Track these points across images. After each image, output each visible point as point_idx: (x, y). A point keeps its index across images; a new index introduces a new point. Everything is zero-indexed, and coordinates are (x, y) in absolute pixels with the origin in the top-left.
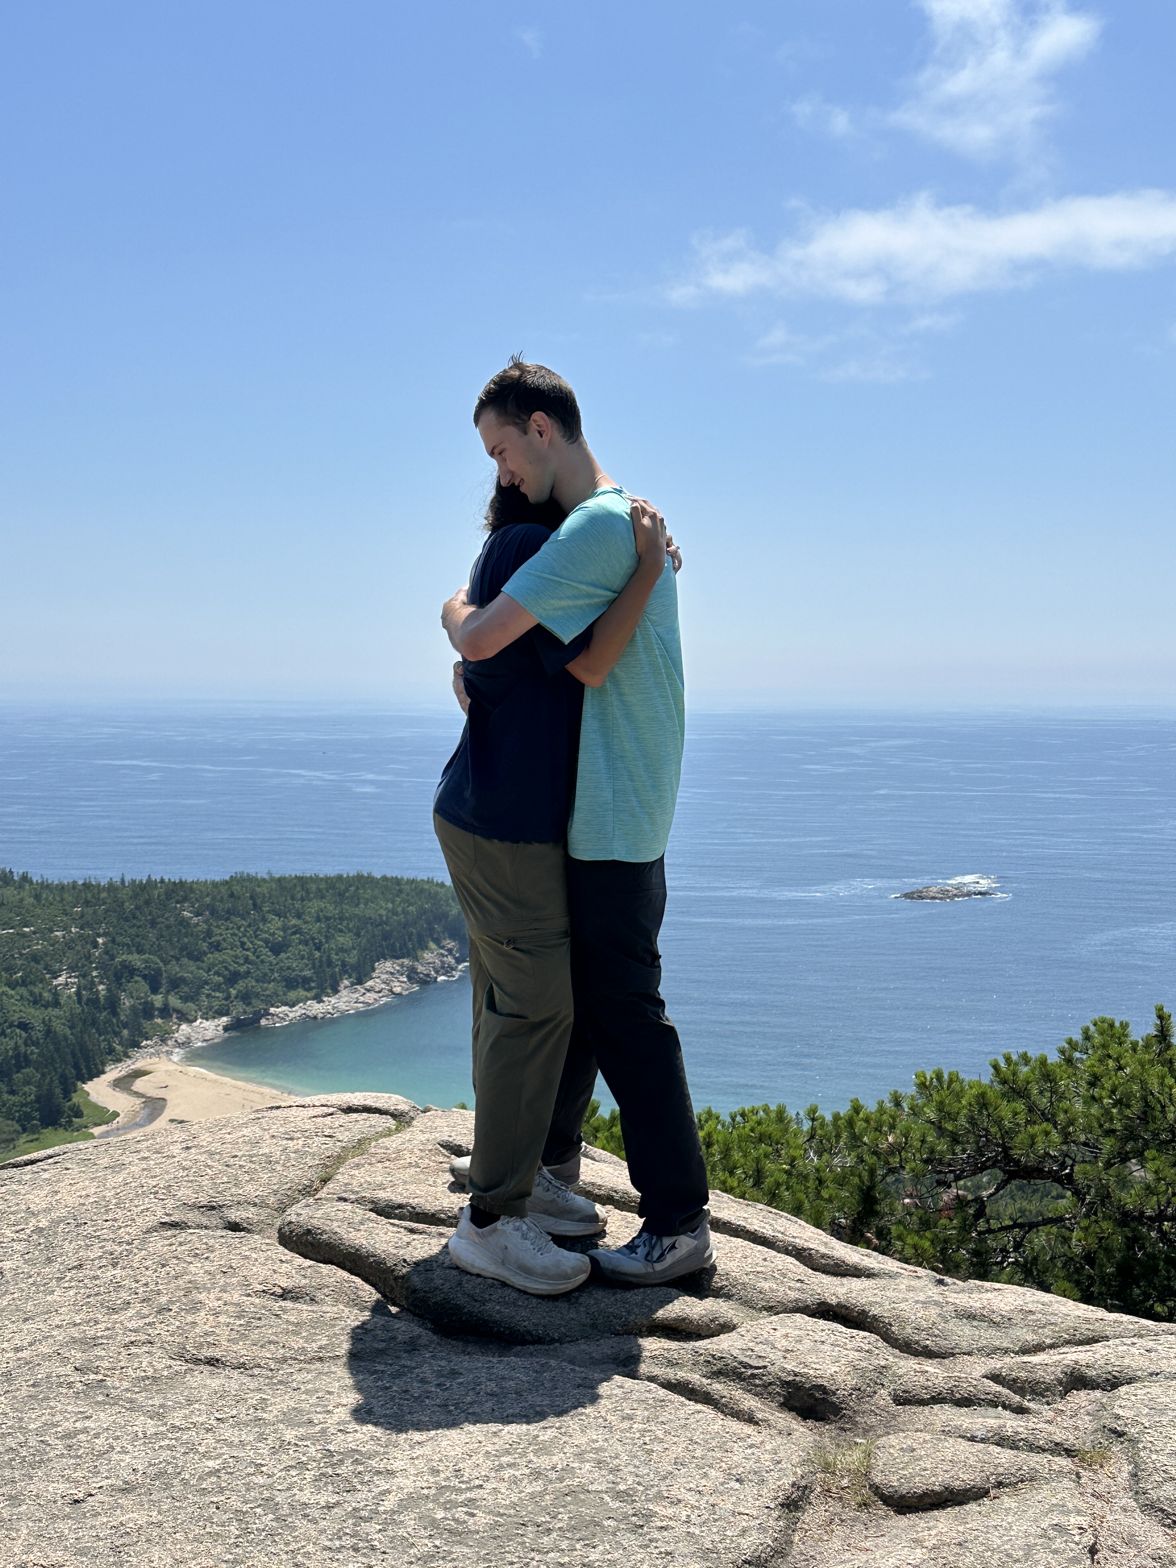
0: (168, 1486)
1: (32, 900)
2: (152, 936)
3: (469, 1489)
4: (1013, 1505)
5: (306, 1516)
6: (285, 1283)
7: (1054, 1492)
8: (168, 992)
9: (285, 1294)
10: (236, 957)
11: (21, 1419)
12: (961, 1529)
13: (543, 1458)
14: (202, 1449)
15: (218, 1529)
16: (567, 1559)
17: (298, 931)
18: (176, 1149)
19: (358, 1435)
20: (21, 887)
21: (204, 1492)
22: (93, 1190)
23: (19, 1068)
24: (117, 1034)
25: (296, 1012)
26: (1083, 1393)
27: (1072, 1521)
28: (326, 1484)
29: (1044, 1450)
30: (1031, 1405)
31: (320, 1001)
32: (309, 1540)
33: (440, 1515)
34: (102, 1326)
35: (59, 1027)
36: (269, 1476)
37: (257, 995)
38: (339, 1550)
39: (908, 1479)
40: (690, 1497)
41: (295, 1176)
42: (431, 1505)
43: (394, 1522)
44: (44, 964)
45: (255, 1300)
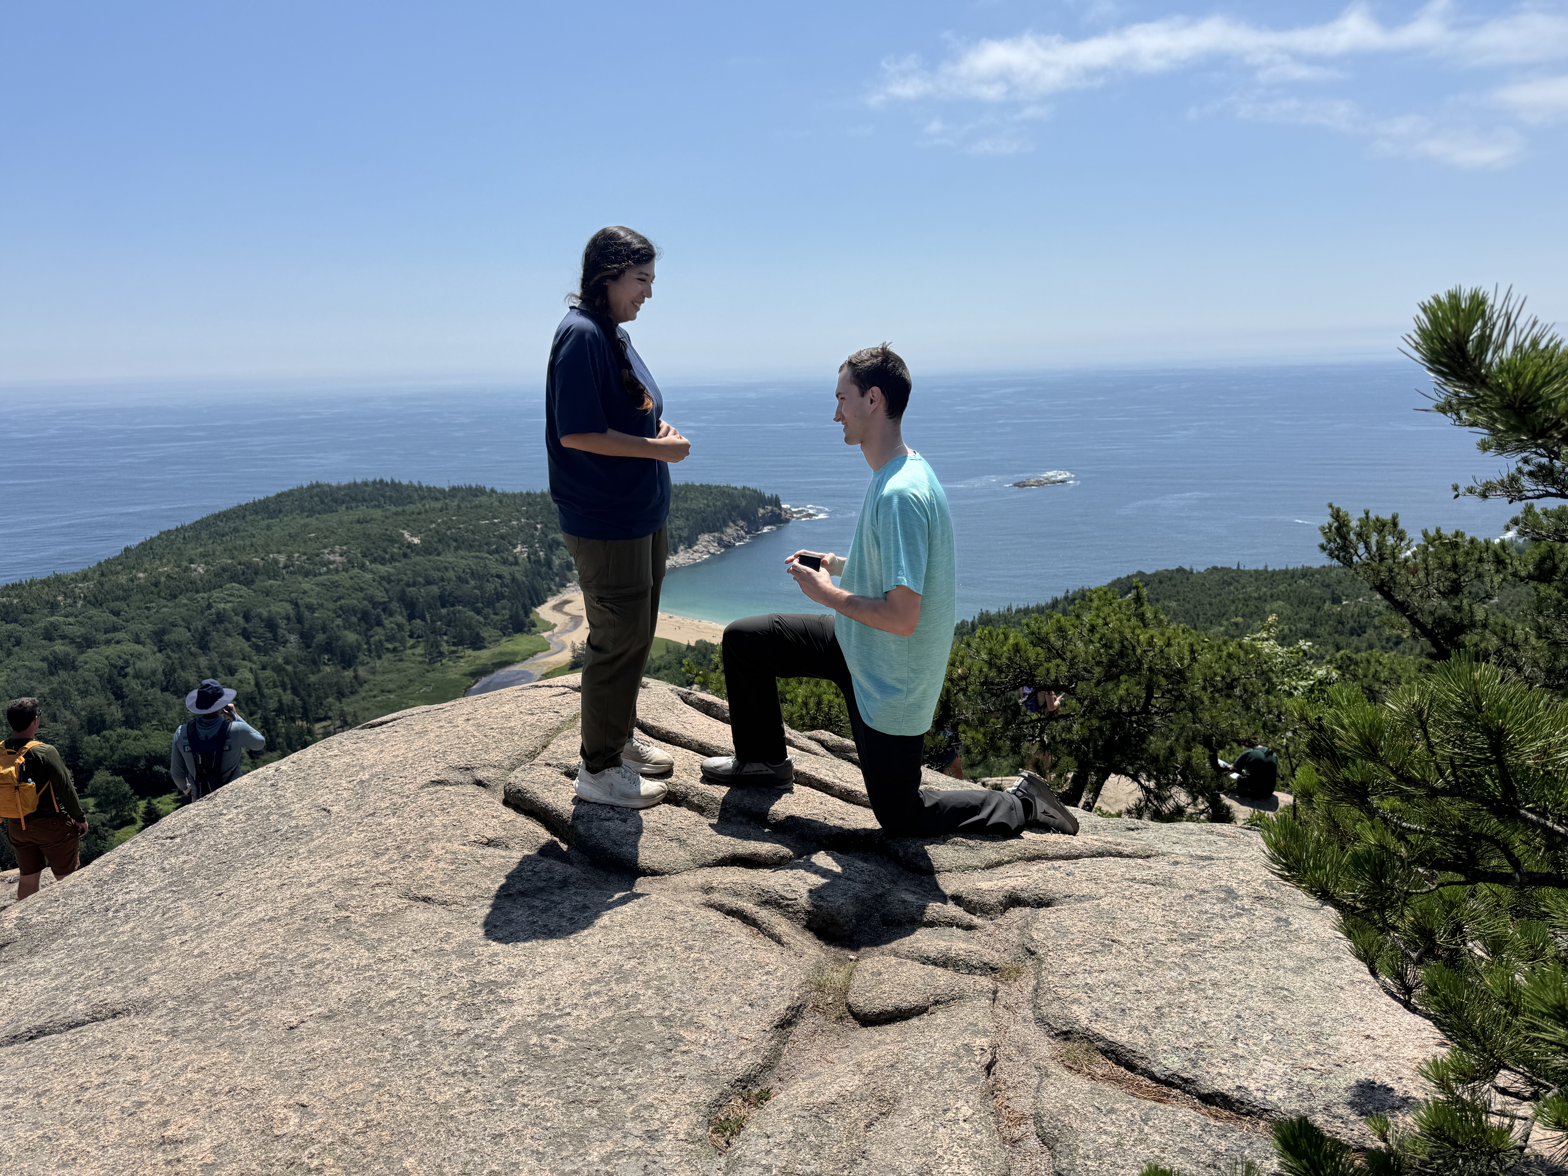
0: (359, 1012)
1: (498, 503)
3: (560, 1016)
4: (942, 1022)
5: (441, 1042)
6: (490, 834)
7: (973, 1011)
9: (490, 843)
12: (897, 1048)
13: (622, 985)
18: (460, 721)
19: (501, 966)
21: (380, 1019)
22: (403, 751)
26: (1016, 911)
27: (978, 1042)
28: (464, 1012)
29: (974, 971)
30: (979, 922)
33: (534, 1040)
34: (365, 869)
36: (428, 1005)
38: (452, 1075)
39: (871, 1000)
40: (712, 1022)
41: (526, 744)
42: (529, 1032)
43: (499, 1048)
44: (508, 540)
45: (467, 849)
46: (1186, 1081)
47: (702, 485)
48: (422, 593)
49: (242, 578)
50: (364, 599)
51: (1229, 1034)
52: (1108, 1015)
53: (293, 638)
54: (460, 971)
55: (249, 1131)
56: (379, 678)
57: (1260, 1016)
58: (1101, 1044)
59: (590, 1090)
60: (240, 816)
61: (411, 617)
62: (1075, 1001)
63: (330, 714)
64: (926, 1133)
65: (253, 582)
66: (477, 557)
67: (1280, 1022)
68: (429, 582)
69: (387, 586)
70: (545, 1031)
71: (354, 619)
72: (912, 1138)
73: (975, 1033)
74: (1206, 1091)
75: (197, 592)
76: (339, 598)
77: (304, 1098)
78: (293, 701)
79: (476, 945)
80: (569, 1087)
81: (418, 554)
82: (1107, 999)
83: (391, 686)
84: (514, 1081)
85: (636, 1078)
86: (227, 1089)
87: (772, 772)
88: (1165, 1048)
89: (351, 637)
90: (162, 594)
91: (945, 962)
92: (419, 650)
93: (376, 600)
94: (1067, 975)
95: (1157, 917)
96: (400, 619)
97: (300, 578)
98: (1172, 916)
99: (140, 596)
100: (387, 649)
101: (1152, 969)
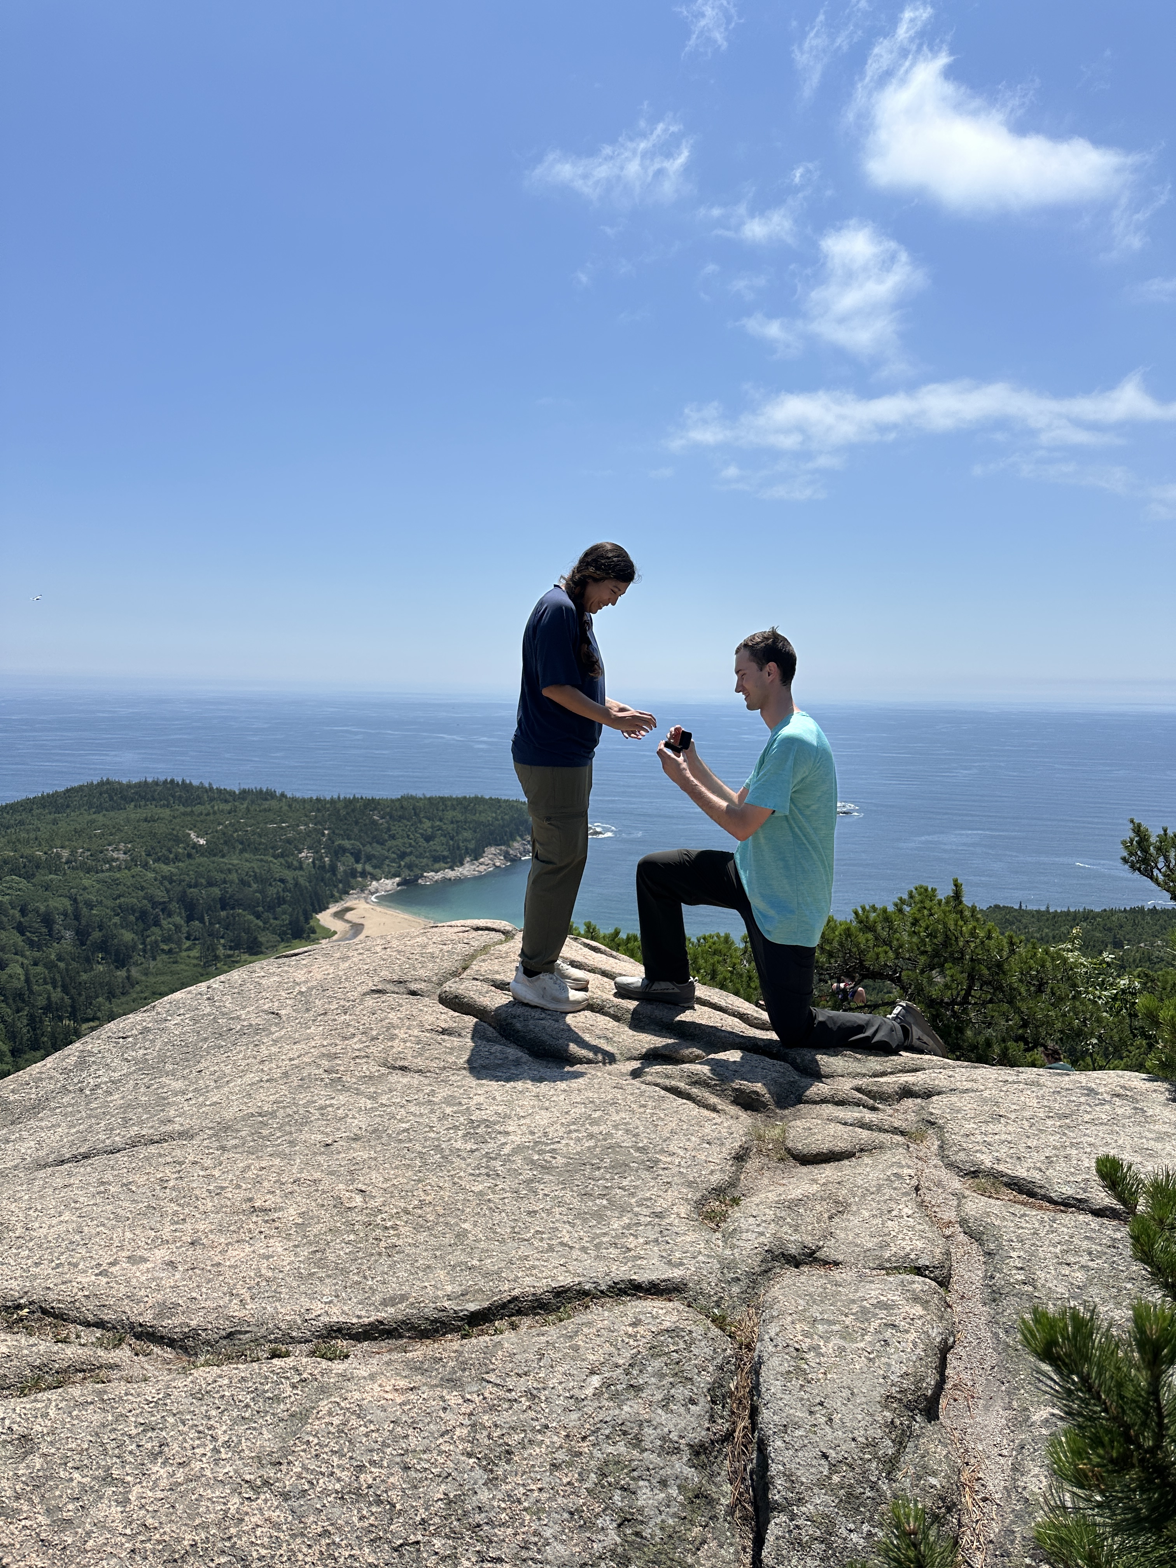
0: (380, 1137)
1: (287, 808)
2: (356, 830)
3: (553, 1143)
4: (870, 1162)
5: (459, 1156)
6: (444, 1025)
7: (894, 1155)
8: (365, 863)
9: (444, 1032)
10: (405, 843)
11: (294, 1099)
12: (839, 1174)
14: (398, 1117)
15: (409, 1162)
16: (609, 1184)
17: (440, 829)
18: (378, 949)
19: (488, 1112)
20: (280, 800)
21: (400, 1141)
22: (331, 971)
23: (279, 905)
24: (336, 886)
25: (439, 876)
26: (910, 1100)
27: (905, 1171)
28: (470, 1138)
29: (888, 1132)
30: (880, 1106)
31: (453, 870)
32: (461, 1169)
33: (537, 1157)
34: (339, 1047)
35: (301, 881)
36: (438, 1133)
37: (417, 866)
38: (478, 1175)
39: (808, 1145)
40: (680, 1152)
41: (448, 965)
42: (530, 1152)
43: (509, 1161)
44: (294, 845)
45: (427, 1034)
47: (491, 799)
48: (202, 895)
49: (23, 871)
50: (144, 898)
52: (1008, 1160)
53: (68, 934)
55: (323, 1205)
58: (1005, 1179)
59: (596, 1188)
60: (187, 1021)
61: (189, 919)
62: (977, 1151)
64: (877, 1225)
65: (33, 875)
66: (262, 860)
68: (210, 884)
69: (169, 886)
70: (543, 1151)
71: (132, 918)
72: (866, 1228)
73: (901, 1167)
74: (1098, 1207)
76: (119, 896)
77: (360, 1186)
78: (62, 999)
80: (578, 1186)
81: (202, 855)
82: (1004, 1150)
84: (531, 1181)
85: (630, 1182)
86: (292, 1180)
88: (1059, 1181)
89: (128, 936)
92: (195, 953)
93: (156, 900)
94: (968, 1136)
95: (1034, 1103)
96: (178, 919)
97: (82, 874)
98: (1045, 1103)
100: (163, 950)
101: (1037, 1135)
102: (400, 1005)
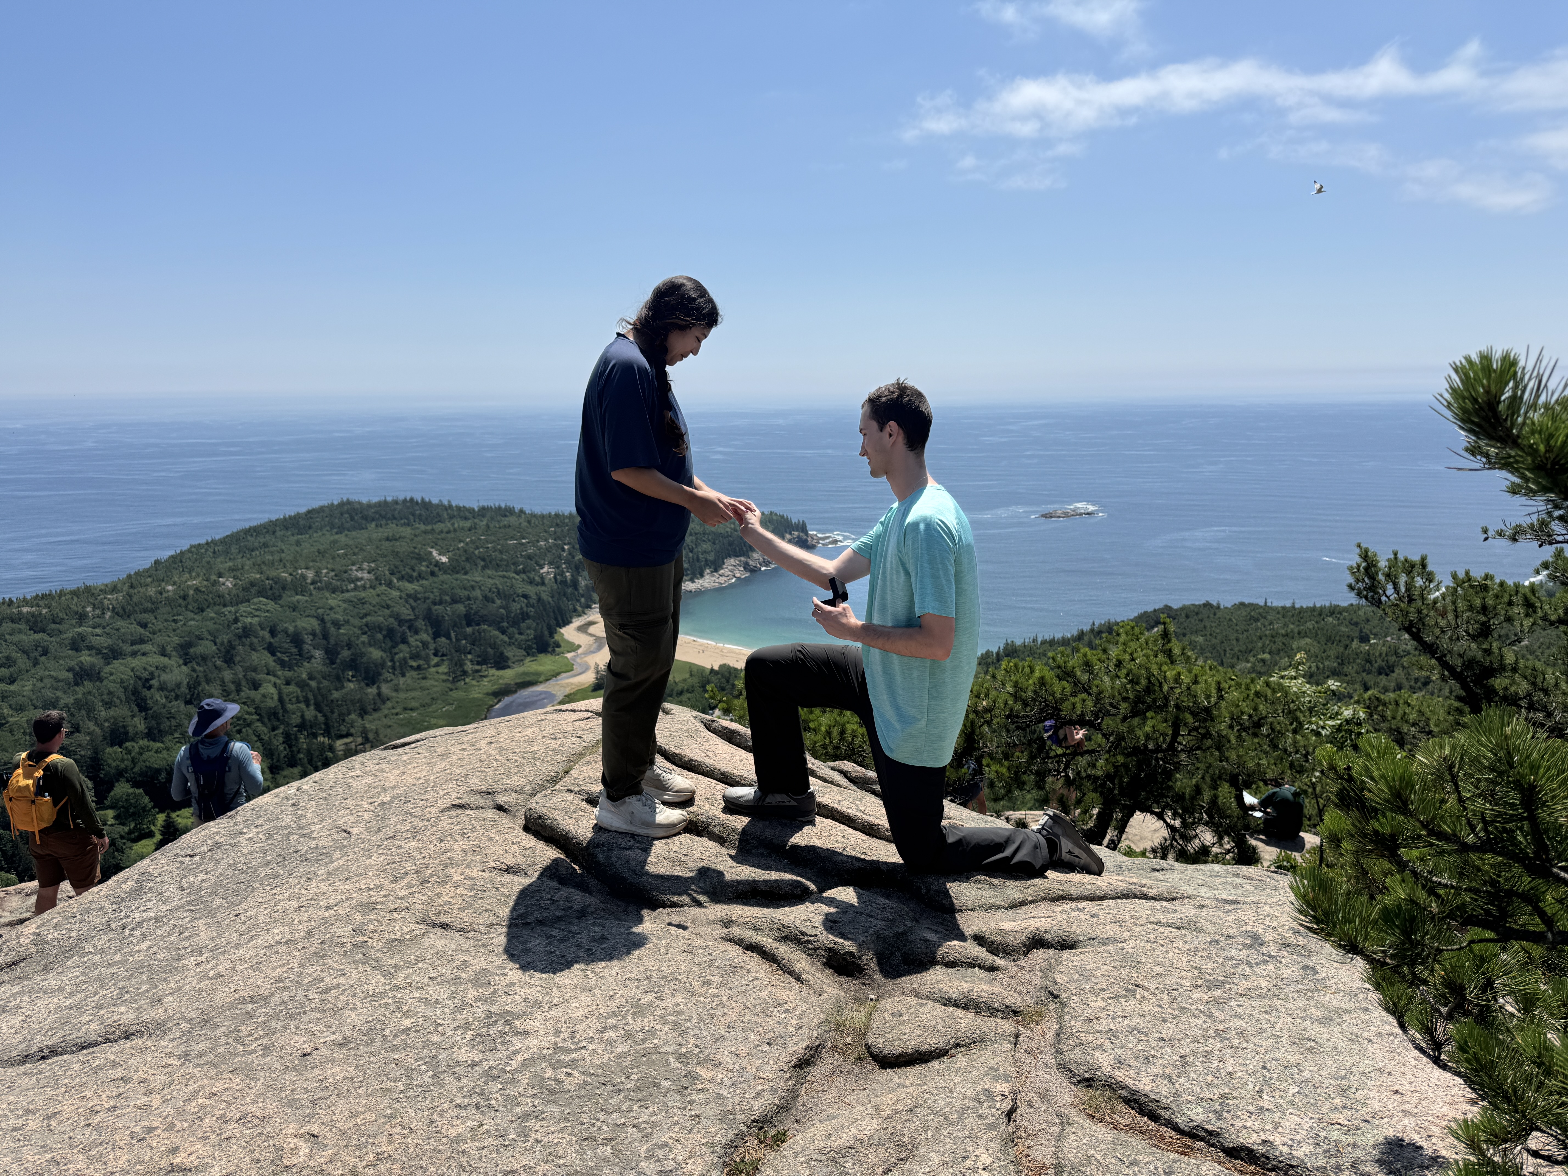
0: (373, 1040)
1: (526, 523)
3: (576, 1050)
4: (963, 1066)
5: (454, 1073)
6: (510, 861)
7: (995, 1053)
9: (509, 870)
12: (917, 1091)
13: (638, 1020)
15: (390, 1085)
19: (517, 997)
20: (517, 516)
21: (394, 1048)
22: (425, 773)
23: (523, 620)
24: (576, 600)
26: (1039, 952)
27: (999, 1087)
28: (479, 1042)
29: (996, 1014)
30: (1001, 963)
31: (694, 582)
33: (549, 1074)
34: (383, 893)
35: (544, 596)
38: (466, 1107)
39: (891, 1042)
40: (729, 1060)
41: (547, 769)
42: (544, 1065)
43: (513, 1081)
44: (535, 560)
45: (486, 875)
46: (1210, 1133)
48: (447, 612)
49: (270, 593)
50: (390, 616)
51: (1255, 1086)
52: (1132, 1062)
53: (318, 654)
54: (476, 1000)
55: (258, 1161)
56: (402, 695)
57: (1286, 1067)
58: (1123, 1093)
59: (604, 1127)
60: (261, 836)
61: (436, 636)
62: (1097, 1047)
63: (352, 731)
65: (280, 597)
66: (504, 577)
67: (1306, 1074)
68: (455, 601)
69: (414, 604)
70: (561, 1064)
71: (379, 636)
73: (996, 1078)
74: (1231, 1145)
75: (225, 606)
76: (366, 615)
77: (315, 1128)
78: (316, 717)
79: (492, 974)
80: (583, 1124)
81: (445, 572)
82: (1131, 1045)
83: (414, 704)
84: (527, 1116)
85: (651, 1116)
86: (238, 1116)
87: (794, 803)
88: (1189, 1098)
89: (376, 654)
90: (190, 607)
91: (967, 1004)
92: (443, 669)
93: (403, 617)
94: (1090, 1020)
95: (1182, 962)
96: (425, 636)
97: (327, 594)
98: (1197, 961)
99: (168, 609)
100: (412, 667)
101: (1177, 1016)
102: (473, 830)
